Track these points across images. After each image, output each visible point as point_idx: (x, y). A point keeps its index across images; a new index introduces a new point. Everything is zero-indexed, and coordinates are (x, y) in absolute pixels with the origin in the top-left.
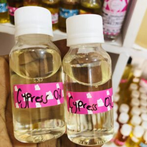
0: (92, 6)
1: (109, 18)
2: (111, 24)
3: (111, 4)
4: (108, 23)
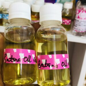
1: (80, 23)
2: (81, 26)
4: (79, 26)
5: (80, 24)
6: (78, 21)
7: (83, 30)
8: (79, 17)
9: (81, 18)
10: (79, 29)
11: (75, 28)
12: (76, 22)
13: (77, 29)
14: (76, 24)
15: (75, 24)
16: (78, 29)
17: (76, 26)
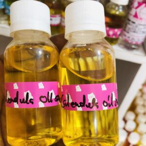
0: (117, 13)
1: (136, 26)
2: (137, 33)
3: (140, 11)
4: (135, 32)
5: (137, 29)
6: (134, 23)
7: (139, 40)
8: (136, 16)
9: (141, 19)
10: (133, 39)
11: (125, 36)
12: (129, 24)
13: (129, 37)
14: (129, 29)
15: (127, 29)
16: (131, 38)
17: (128, 32)
